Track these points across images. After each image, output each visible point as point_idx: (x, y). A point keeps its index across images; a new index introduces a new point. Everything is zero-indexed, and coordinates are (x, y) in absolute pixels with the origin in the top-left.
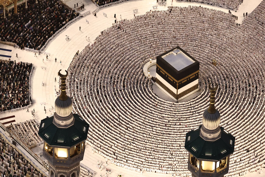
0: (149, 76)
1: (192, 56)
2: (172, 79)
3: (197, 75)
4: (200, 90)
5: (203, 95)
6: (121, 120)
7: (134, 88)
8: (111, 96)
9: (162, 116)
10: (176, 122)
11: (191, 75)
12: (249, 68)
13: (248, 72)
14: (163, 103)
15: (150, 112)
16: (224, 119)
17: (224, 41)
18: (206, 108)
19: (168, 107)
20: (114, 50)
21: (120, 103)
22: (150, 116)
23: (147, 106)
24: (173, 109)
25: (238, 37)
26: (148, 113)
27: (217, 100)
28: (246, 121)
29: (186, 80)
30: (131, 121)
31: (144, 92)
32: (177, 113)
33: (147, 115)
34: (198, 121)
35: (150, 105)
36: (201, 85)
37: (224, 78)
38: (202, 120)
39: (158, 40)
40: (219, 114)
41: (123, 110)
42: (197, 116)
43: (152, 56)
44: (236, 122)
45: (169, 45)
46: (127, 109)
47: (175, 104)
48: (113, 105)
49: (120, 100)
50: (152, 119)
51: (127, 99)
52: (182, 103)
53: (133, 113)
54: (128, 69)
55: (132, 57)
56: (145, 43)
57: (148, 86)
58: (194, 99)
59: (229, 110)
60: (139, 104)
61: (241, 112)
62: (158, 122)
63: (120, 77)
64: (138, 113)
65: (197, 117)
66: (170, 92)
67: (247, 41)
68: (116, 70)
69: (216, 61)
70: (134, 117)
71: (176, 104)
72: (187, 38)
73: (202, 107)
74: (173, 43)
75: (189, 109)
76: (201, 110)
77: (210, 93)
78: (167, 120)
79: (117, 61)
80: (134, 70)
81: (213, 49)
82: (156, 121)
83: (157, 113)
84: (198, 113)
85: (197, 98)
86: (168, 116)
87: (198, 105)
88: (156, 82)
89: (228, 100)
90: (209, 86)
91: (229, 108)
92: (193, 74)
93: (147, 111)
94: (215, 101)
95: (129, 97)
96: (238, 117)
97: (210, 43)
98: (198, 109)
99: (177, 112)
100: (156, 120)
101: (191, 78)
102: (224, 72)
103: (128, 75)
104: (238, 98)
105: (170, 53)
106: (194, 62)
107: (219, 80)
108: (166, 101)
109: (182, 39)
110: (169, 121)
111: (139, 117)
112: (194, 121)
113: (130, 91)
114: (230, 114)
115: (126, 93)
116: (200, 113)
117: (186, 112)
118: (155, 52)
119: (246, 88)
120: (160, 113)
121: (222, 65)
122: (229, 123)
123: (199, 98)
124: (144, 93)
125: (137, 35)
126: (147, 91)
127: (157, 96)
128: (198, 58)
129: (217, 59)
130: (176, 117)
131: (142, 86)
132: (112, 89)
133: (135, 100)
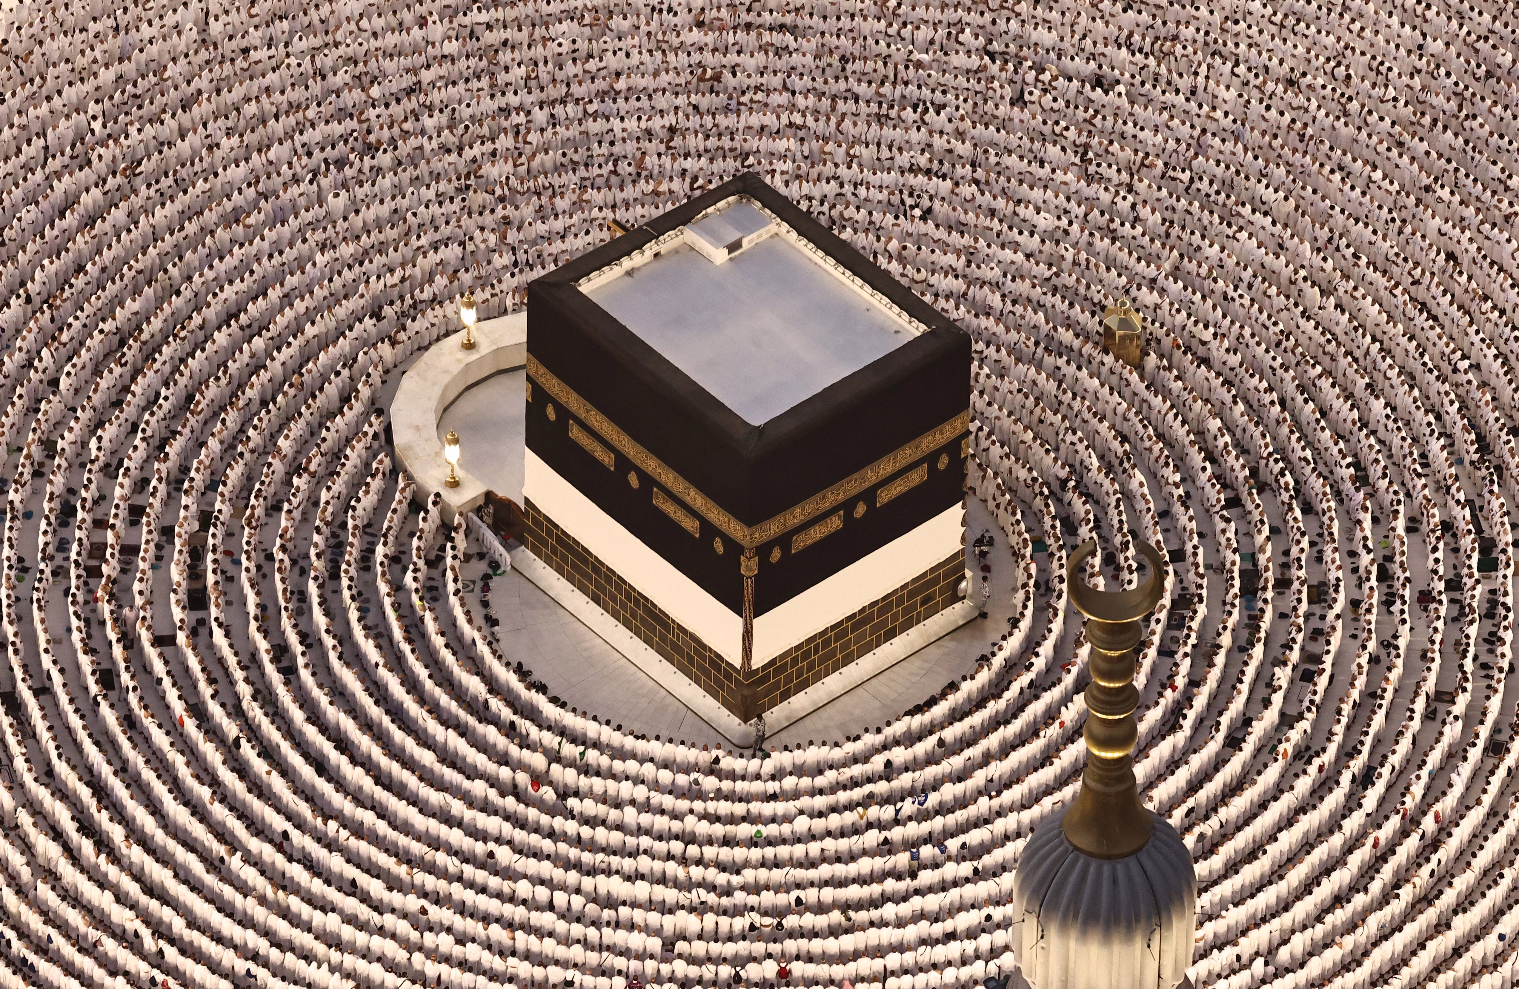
0: (455, 484)
1: (894, 267)
2: (693, 513)
3: (944, 462)
4: (983, 615)
5: (1012, 669)
6: (172, 941)
7: (301, 611)
8: (63, 699)
9: (594, 898)
10: (742, 947)
11: (887, 466)
12: (1483, 385)
13: (1472, 426)
14: (605, 761)
15: (467, 858)
16: (1236, 916)
17: (1219, 114)
18: (1047, 803)
19: (656, 798)
20: (89, 222)
21: (165, 770)
22: (469, 896)
23: (435, 797)
24: (704, 816)
25: (1358, 64)
26: (452, 864)
27: (1153, 716)
28: (1463, 924)
29: (835, 523)
30: (275, 955)
31: (406, 648)
32: (747, 864)
33: (442, 886)
34: (972, 934)
35: (466, 784)
36: (986, 569)
37: (1225, 486)
38: (1005, 924)
39: (540, 116)
40: (1187, 860)
41: (190, 844)
42: (955, 884)
43: (483, 282)
44: (1362, 935)
45: (651, 161)
46: (238, 827)
47: (728, 763)
48: (85, 793)
49: (160, 738)
50: (496, 932)
51: (231, 729)
52: (798, 756)
53: (297, 872)
54: (232, 417)
55: (274, 294)
56: (405, 148)
57: (451, 587)
58: (919, 709)
59: (1289, 822)
60: (355, 775)
61: (1404, 833)
62: (561, 952)
63: (156, 502)
64: (351, 872)
65: (954, 894)
66: (676, 648)
67: (1453, 104)
68: (109, 432)
69: (1136, 319)
70: (305, 911)
71: (738, 764)
72: (842, 85)
73: (1009, 796)
74: (694, 142)
75: (874, 812)
76: (1000, 826)
77: (1084, 651)
78: (647, 930)
79: (122, 343)
80: (297, 428)
81: (1106, 198)
82: (534, 943)
83: (546, 869)
84: (968, 853)
85: (953, 700)
86: (662, 893)
87: (960, 777)
88: (522, 541)
89: (1271, 716)
90: (1078, 570)
91: (1287, 800)
92: (907, 454)
93: (435, 844)
94: (1142, 728)
95: (256, 712)
96: (1376, 887)
97: (1072, 134)
98: (960, 816)
99: (755, 854)
100: (540, 933)
101: (885, 496)
102: (1228, 427)
103: (235, 474)
104: (1372, 695)
105: (669, 241)
106: (915, 329)
107: (1178, 508)
108: (629, 742)
109: (783, 98)
110: (669, 945)
111: (364, 912)
112: (923, 942)
113: (263, 645)
114: (1292, 859)
115: (221, 661)
116: (988, 860)
117: (843, 844)
118: (512, 237)
119: (1454, 585)
120: (577, 866)
121: (1205, 361)
122: (1284, 955)
123: (980, 703)
124: (411, 659)
125: (326, 61)
126: (439, 641)
127: (542, 688)
128: (959, 285)
129: (1148, 297)
130: (740, 897)
131: (384, 588)
132: (75, 622)
133: (311, 732)
